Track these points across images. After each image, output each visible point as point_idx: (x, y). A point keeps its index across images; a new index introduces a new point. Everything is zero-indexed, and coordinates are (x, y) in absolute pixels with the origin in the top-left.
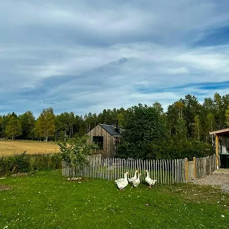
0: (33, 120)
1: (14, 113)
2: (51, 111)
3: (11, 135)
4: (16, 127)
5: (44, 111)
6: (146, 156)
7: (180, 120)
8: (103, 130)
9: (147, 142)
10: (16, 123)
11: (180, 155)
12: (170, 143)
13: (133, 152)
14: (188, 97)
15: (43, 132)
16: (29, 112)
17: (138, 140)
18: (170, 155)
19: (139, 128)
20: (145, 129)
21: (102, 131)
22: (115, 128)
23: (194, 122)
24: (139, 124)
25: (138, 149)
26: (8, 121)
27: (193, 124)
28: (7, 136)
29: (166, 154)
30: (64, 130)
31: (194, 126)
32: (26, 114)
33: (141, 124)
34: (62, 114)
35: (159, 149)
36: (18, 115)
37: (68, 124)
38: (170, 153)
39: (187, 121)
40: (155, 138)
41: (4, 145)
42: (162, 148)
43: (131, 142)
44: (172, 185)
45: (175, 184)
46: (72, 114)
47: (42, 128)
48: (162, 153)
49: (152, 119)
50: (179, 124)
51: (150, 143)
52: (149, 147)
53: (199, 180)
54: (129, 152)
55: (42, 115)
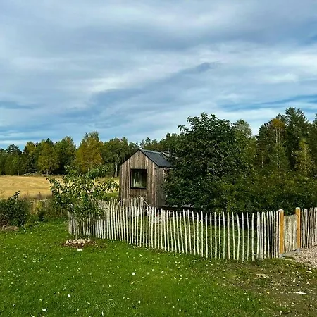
0: (73, 149)
1: (48, 139)
2: (96, 136)
3: (45, 169)
4: (51, 158)
5: (87, 137)
6: (209, 201)
7: (277, 147)
8: (146, 158)
9: (212, 179)
10: (52, 152)
11: (271, 203)
12: (254, 180)
13: (189, 195)
14: (290, 111)
15: (85, 165)
16: (68, 138)
17: (197, 175)
18: (252, 201)
19: (198, 154)
20: (209, 156)
21: (144, 160)
22: (169, 156)
23: (298, 149)
24: (199, 147)
25: (198, 190)
26: (42, 149)
27: (297, 152)
28: (40, 170)
29: (244, 199)
30: (113, 162)
31: (300, 156)
32: (64, 140)
33: (204, 147)
34: (111, 141)
35: (231, 191)
36: (54, 142)
37: (119, 153)
38: (253, 199)
39: (288, 148)
40: (228, 171)
41: (35, 181)
42: (237, 190)
43: (185, 179)
44: (251, 262)
45: (257, 262)
46: (125, 140)
47: (84, 159)
48: (238, 198)
49: (223, 139)
50: (275, 152)
51: (218, 180)
52: (215, 186)
53: (307, 253)
54: (184, 194)
55: (83, 141)
